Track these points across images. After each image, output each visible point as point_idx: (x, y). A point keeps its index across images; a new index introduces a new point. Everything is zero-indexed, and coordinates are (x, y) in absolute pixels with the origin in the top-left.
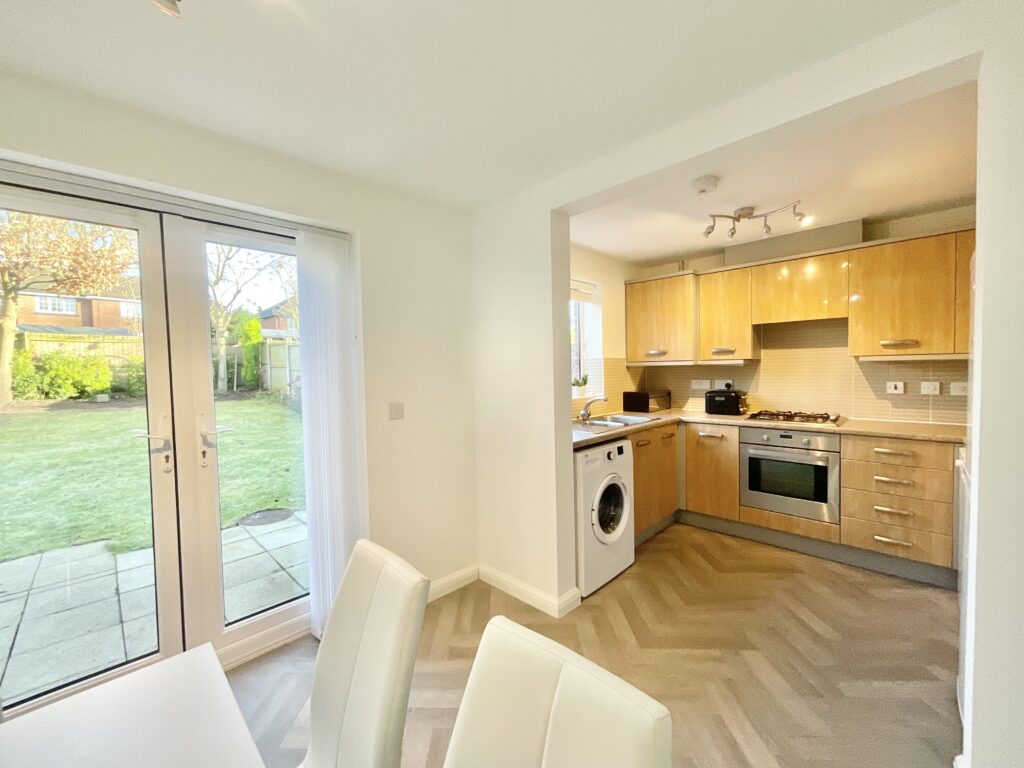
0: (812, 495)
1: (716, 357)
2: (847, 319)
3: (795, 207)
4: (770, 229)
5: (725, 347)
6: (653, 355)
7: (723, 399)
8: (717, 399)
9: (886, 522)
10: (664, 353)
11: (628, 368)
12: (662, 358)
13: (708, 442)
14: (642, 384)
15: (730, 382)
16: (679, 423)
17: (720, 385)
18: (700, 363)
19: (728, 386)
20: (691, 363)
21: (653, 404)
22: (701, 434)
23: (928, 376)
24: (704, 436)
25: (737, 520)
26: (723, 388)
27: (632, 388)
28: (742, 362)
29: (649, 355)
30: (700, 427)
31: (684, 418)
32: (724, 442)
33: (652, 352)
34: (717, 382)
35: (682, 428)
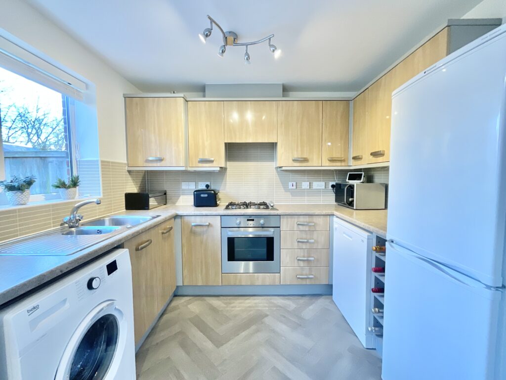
0: (265, 257)
1: (200, 165)
2: (276, 143)
3: (270, 39)
4: (249, 57)
5: (207, 157)
6: (152, 161)
7: (206, 195)
8: (202, 195)
9: (302, 265)
10: (161, 160)
11: (129, 172)
12: (159, 164)
13: (198, 229)
14: (143, 186)
15: (209, 183)
16: (176, 217)
17: (202, 186)
18: (189, 169)
19: (207, 186)
20: (183, 169)
21: (152, 202)
22: (193, 224)
23: (305, 179)
24: (195, 226)
25: (220, 284)
26: (204, 188)
27: (134, 189)
28: (218, 169)
29: (147, 161)
30: (193, 218)
31: (180, 213)
32: (210, 228)
33: (150, 159)
34: (200, 183)
35: (178, 221)
